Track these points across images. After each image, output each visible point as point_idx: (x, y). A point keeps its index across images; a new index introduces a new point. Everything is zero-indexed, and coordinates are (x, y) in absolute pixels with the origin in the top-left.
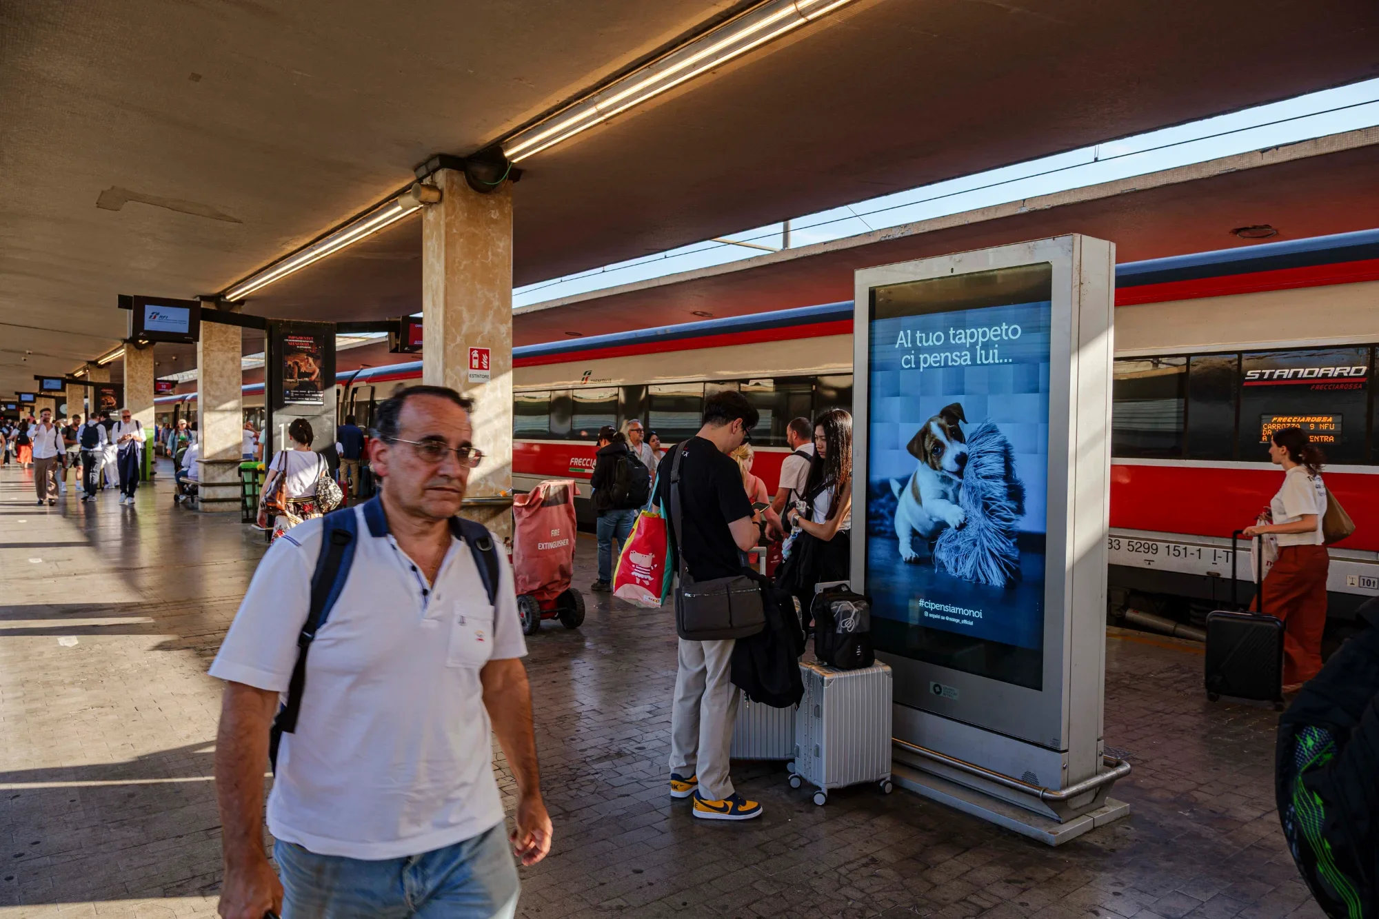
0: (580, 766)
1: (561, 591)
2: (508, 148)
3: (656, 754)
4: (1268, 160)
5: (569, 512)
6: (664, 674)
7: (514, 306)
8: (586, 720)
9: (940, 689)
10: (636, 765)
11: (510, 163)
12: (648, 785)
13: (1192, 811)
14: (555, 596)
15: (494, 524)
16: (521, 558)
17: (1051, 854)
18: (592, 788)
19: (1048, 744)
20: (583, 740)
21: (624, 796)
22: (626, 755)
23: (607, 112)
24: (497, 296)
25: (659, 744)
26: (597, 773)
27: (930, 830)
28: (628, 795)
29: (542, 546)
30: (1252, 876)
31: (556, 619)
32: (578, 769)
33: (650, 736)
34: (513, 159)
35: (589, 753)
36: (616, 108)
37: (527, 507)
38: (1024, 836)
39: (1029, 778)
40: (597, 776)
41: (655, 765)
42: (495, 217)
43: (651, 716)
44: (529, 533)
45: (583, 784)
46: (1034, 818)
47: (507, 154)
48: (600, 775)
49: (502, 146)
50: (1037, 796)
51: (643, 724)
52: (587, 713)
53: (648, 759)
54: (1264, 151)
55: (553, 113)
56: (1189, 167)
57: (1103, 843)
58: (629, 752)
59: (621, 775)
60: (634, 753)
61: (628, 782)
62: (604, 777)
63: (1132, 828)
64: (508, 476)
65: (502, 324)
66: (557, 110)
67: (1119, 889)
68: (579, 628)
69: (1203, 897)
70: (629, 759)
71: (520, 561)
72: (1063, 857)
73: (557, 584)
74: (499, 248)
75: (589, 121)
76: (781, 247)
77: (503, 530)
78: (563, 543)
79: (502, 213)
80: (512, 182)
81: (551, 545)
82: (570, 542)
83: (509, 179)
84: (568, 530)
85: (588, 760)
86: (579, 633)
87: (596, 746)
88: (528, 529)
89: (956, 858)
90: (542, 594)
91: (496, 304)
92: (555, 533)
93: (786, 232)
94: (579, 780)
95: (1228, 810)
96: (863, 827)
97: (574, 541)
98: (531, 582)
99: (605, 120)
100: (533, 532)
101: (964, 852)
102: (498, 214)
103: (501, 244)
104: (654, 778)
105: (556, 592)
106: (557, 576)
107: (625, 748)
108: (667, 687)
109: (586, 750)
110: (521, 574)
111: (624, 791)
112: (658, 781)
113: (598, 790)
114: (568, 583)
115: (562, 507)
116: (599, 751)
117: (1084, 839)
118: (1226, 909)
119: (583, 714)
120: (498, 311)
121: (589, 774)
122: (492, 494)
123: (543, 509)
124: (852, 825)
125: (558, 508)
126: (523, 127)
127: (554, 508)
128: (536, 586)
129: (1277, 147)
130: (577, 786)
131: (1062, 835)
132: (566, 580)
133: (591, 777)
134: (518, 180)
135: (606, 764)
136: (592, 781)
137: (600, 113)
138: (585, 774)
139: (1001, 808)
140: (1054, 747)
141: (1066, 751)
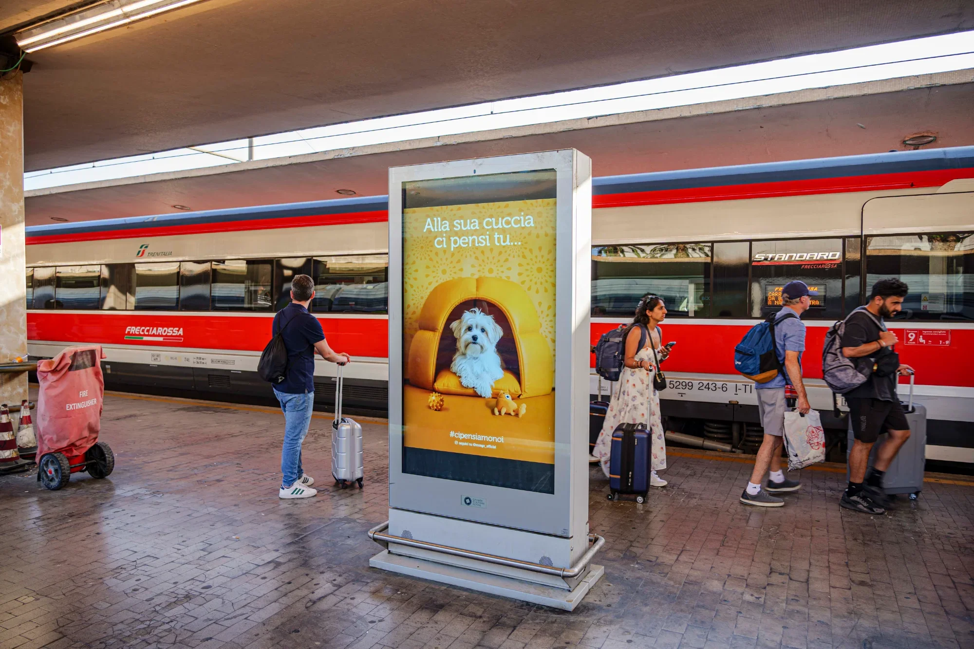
0: (152, 616)
1: (89, 446)
2: (21, 39)
3: (224, 590)
4: (592, 124)
5: (97, 374)
6: (205, 511)
7: (26, 188)
8: (143, 568)
9: (470, 500)
10: (207, 605)
11: (23, 52)
12: (227, 623)
13: (638, 563)
14: (84, 451)
15: (9, 389)
16: (48, 419)
17: (572, 618)
18: (171, 638)
19: (559, 534)
20: (147, 589)
21: (207, 639)
22: (195, 596)
23: (133, 15)
24: (8, 176)
25: (224, 579)
26: (171, 621)
27: (481, 617)
28: (211, 638)
29: (70, 407)
30: (698, 606)
31: (83, 471)
32: (150, 620)
33: (213, 573)
34: (27, 49)
35: (157, 601)
36: (143, 12)
37: (54, 372)
38: (548, 607)
39: (546, 561)
40: (172, 624)
41: (227, 602)
42: (4, 103)
43: (206, 553)
44: (56, 396)
45: (160, 635)
46: (551, 591)
47: (21, 44)
48: (175, 622)
49: (15, 36)
50: (559, 575)
51: (201, 562)
52: (141, 561)
53: (218, 596)
54: (589, 119)
55: (75, 9)
56: (545, 124)
57: (600, 601)
58: (198, 594)
59: (197, 618)
60: (201, 593)
61: (206, 624)
62: (180, 624)
63: (611, 584)
64: (23, 343)
65: (13, 202)
66: (80, 7)
67: (629, 637)
68: (108, 477)
69: (681, 629)
70: (200, 600)
71: (46, 423)
72: (582, 619)
73: (86, 439)
74: (9, 131)
75: (114, 21)
76: (248, 159)
77: (19, 393)
78: (92, 402)
79: (12, 99)
80: (22, 72)
81: (79, 406)
82: (98, 401)
83: (20, 69)
84: (96, 391)
85: (158, 608)
86: (110, 482)
87: (162, 593)
88: (54, 392)
89: (510, 637)
90: (71, 450)
91: (7, 183)
92: (84, 394)
93: (251, 147)
94: (156, 631)
95: (657, 558)
96: (429, 626)
97: (101, 400)
98: (58, 441)
99: (130, 23)
100: (61, 393)
101: (513, 631)
102: (7, 100)
103: (12, 129)
104: (230, 616)
105: (85, 447)
106: (86, 433)
107: (191, 590)
108: (211, 523)
109: (152, 599)
110: (47, 434)
111: (204, 634)
112: (235, 617)
113: (179, 639)
114: (95, 438)
115: (90, 370)
116: (166, 598)
117: (586, 600)
118: (698, 636)
119: (138, 562)
120: (9, 190)
121: (164, 623)
122: (7, 361)
123: (71, 373)
124: (420, 625)
125: (86, 372)
126: (41, 19)
127: (82, 371)
128: (64, 444)
129: (597, 117)
130: (155, 638)
131: (576, 601)
132: (94, 436)
133: (167, 627)
134: (29, 71)
135: (178, 610)
136: (169, 630)
137: (126, 15)
138: (159, 623)
139: (525, 587)
140: (564, 535)
141: (572, 537)
